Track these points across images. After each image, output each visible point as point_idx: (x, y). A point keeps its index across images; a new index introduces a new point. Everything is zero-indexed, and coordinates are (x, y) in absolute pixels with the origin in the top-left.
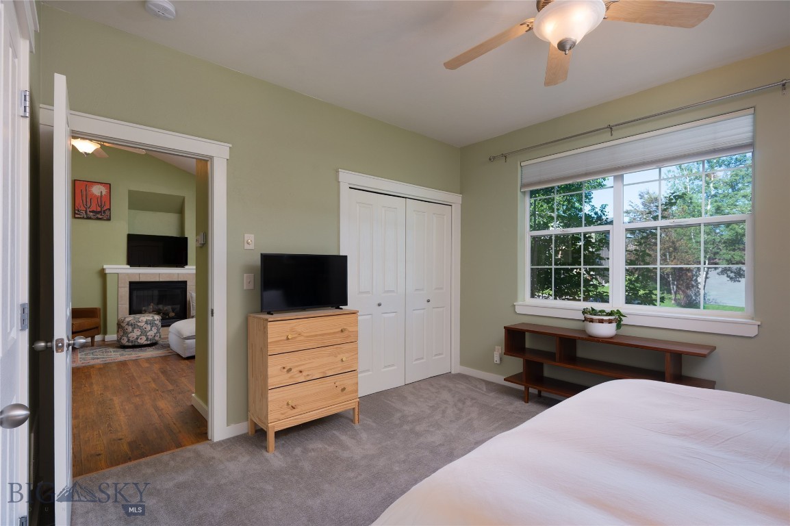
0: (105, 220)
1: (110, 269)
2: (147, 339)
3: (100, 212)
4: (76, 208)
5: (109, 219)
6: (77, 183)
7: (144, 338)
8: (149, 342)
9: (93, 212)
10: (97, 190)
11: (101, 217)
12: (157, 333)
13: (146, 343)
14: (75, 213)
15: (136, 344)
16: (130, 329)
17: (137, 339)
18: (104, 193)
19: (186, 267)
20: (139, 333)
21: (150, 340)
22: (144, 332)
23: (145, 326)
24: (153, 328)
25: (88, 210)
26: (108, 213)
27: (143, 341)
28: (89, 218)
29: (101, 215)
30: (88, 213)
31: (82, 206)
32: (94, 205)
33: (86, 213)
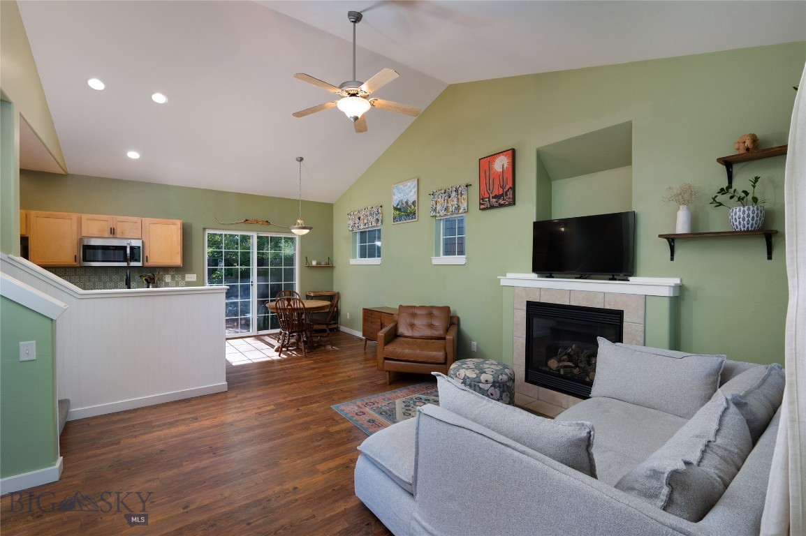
0: (508, 205)
3: (502, 195)
4: (481, 197)
5: (513, 203)
6: (482, 161)
9: (495, 197)
10: (499, 164)
11: (502, 202)
14: (480, 204)
18: (505, 166)
25: (491, 196)
26: (510, 195)
28: (492, 207)
29: (504, 200)
30: (491, 200)
31: (486, 192)
32: (496, 186)
33: (489, 200)
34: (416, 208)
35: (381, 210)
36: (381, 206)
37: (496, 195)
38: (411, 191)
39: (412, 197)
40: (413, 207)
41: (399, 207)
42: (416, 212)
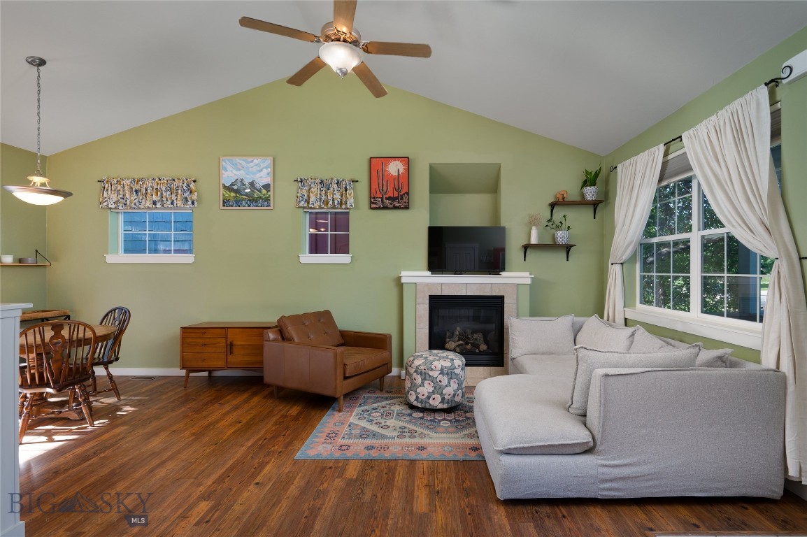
0: (402, 208)
1: (408, 276)
2: (443, 401)
3: (397, 198)
4: (372, 196)
5: (407, 207)
6: (374, 160)
7: (439, 398)
8: (445, 406)
9: (389, 198)
10: (394, 168)
11: (398, 205)
12: (458, 389)
13: (441, 406)
14: (371, 203)
15: (428, 406)
16: (419, 380)
17: (429, 398)
18: (401, 171)
19: (503, 274)
20: (431, 389)
21: (448, 403)
22: (438, 389)
23: (440, 377)
24: (452, 382)
25: (384, 197)
26: (405, 199)
27: (436, 402)
28: (385, 208)
29: (399, 203)
30: (385, 201)
31: (378, 191)
32: (390, 189)
33: (382, 201)
34: (271, 193)
35: (196, 187)
36: (195, 181)
37: (390, 197)
38: (261, 170)
39: (263, 178)
40: (264, 191)
41: (235, 187)
42: (271, 198)
